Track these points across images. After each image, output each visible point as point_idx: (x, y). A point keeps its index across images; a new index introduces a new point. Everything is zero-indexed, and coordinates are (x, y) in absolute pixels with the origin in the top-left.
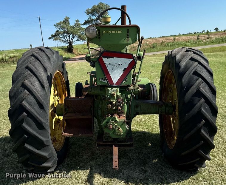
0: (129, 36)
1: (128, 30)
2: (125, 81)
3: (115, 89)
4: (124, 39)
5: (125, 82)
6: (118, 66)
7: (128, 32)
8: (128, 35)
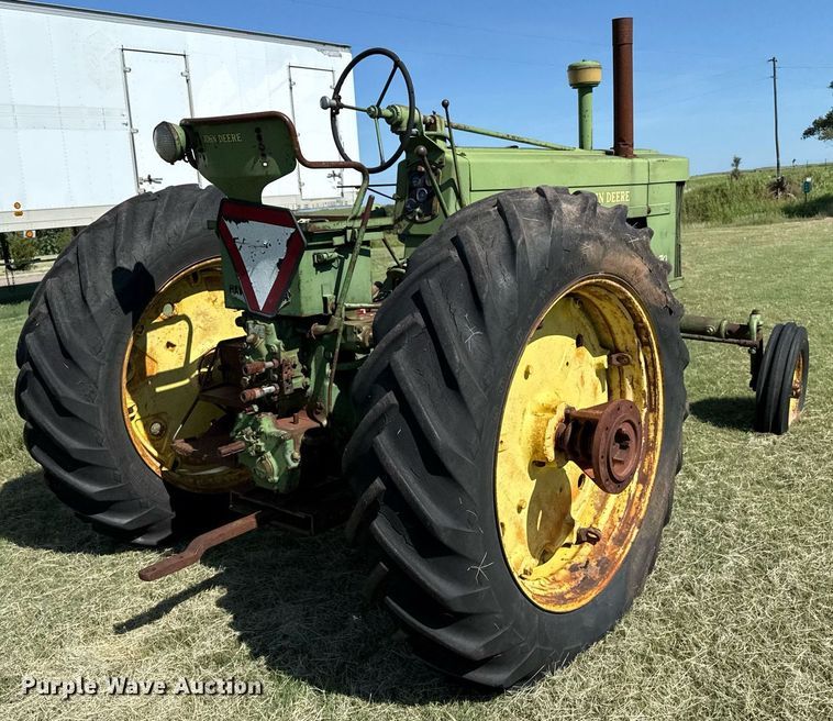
0: (265, 152)
1: (258, 130)
2: (285, 302)
3: (261, 325)
4: (252, 161)
5: (285, 305)
6: (263, 250)
7: (259, 138)
8: (262, 149)
